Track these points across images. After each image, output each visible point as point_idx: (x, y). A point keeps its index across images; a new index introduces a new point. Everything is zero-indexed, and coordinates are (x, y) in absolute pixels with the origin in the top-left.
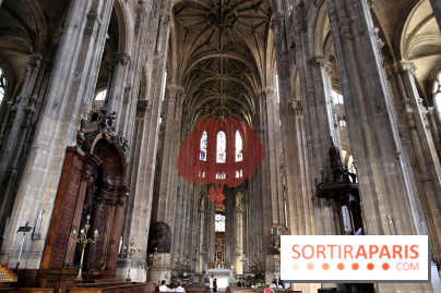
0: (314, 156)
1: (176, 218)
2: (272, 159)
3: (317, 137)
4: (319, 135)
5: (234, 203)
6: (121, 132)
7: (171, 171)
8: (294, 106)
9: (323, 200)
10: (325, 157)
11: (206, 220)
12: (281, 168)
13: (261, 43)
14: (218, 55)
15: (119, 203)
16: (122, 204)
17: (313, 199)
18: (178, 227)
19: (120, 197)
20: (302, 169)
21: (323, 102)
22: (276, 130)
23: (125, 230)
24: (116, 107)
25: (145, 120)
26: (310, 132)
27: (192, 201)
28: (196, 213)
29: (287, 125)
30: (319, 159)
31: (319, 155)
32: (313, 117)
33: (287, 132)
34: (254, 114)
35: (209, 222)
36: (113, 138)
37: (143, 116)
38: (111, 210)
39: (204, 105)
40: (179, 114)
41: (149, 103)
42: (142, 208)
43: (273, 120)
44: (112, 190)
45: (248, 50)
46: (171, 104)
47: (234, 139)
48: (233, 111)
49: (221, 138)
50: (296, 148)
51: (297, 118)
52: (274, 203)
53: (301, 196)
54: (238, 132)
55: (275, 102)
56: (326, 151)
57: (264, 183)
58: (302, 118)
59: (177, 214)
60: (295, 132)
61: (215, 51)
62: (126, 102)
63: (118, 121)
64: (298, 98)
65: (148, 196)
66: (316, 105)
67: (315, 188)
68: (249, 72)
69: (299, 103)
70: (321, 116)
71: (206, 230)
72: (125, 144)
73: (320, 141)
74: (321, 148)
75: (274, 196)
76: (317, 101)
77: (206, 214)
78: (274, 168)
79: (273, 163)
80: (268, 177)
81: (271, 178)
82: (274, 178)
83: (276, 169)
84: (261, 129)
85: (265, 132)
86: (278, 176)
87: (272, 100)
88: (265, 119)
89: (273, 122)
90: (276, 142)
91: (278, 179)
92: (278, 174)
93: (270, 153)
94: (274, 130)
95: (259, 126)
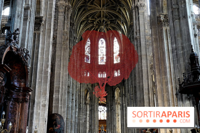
0: (178, 61)
1: (67, 110)
2: (144, 61)
3: (180, 45)
4: (182, 44)
5: (114, 97)
6: (23, 44)
7: (63, 73)
8: (162, 18)
9: (184, 96)
10: (187, 61)
11: (91, 111)
12: (151, 68)
15: (25, 101)
16: (26, 101)
17: (177, 94)
18: (69, 117)
19: (24, 96)
20: (168, 70)
21: (185, 17)
22: (148, 37)
23: (29, 121)
24: (18, 24)
25: (41, 33)
26: (174, 41)
27: (80, 96)
28: (83, 106)
29: (156, 34)
30: (182, 62)
31: (182, 59)
32: (178, 29)
33: (156, 40)
34: (129, 24)
35: (93, 111)
36: (17, 50)
37: (39, 29)
38: (19, 106)
39: (87, 17)
40: (68, 26)
41: (44, 19)
42: (41, 104)
43: (145, 29)
44: (19, 90)
46: (61, 18)
47: (113, 45)
48: (112, 22)
49: (102, 44)
50: (164, 53)
51: (164, 29)
52: (146, 97)
53: (168, 91)
54: (115, 39)
55: (146, 14)
56: (187, 57)
57: (137, 81)
58: (168, 28)
59: (68, 107)
60: (162, 40)
62: (25, 19)
63: (21, 35)
64: (165, 12)
65: (46, 94)
66: (179, 19)
67: (178, 86)
69: (165, 16)
70: (184, 28)
71: (91, 118)
72: (27, 54)
73: (183, 48)
74: (184, 54)
75: (145, 91)
76: (181, 16)
77: (91, 106)
78: (146, 68)
79: (145, 65)
80: (140, 75)
81: (144, 77)
82: (146, 77)
83: (147, 69)
84: (135, 37)
85: (138, 39)
86: (149, 75)
87: (144, 12)
88: (138, 29)
89: (145, 31)
90: (147, 47)
91: (149, 77)
92: (149, 73)
93: (142, 56)
94: (145, 38)
95: (133, 34)
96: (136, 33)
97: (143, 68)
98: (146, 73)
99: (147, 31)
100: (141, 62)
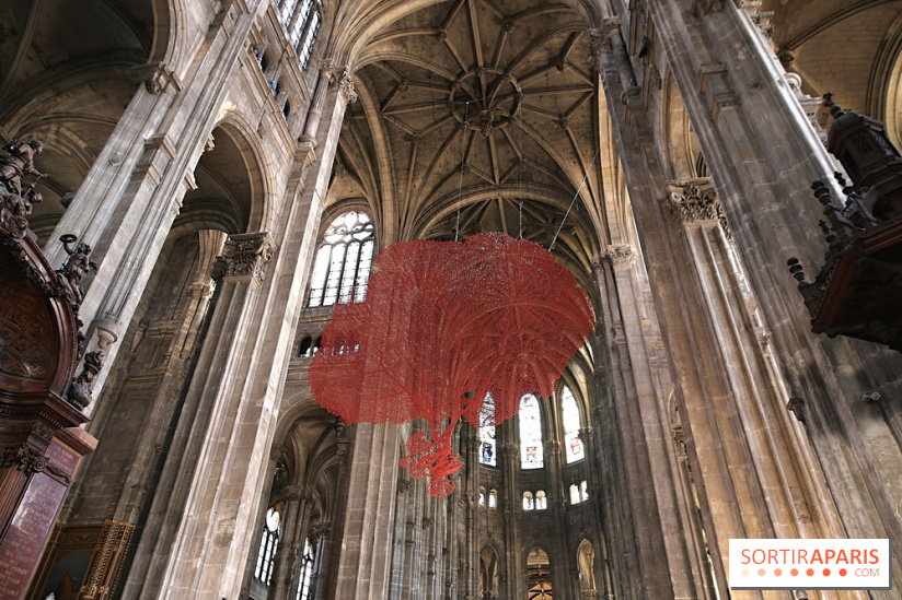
2: (648, 416)
12: (678, 439)
13: (584, 150)
14: (492, 195)
22: (654, 339)
45: (558, 171)
52: (670, 541)
55: (636, 276)
57: (633, 486)
61: (484, 185)
68: (567, 229)
75: (667, 520)
78: (658, 439)
79: (654, 426)
80: (642, 465)
81: (653, 469)
82: (663, 467)
83: (664, 442)
84: (610, 343)
85: (622, 350)
86: (673, 462)
87: (629, 271)
88: (617, 318)
89: (640, 324)
90: (654, 371)
91: (674, 470)
92: (672, 455)
93: (641, 401)
94: (643, 342)
95: (604, 337)
96: (613, 331)
97: (648, 438)
98: (660, 452)
99: (646, 322)
100: (640, 420)
